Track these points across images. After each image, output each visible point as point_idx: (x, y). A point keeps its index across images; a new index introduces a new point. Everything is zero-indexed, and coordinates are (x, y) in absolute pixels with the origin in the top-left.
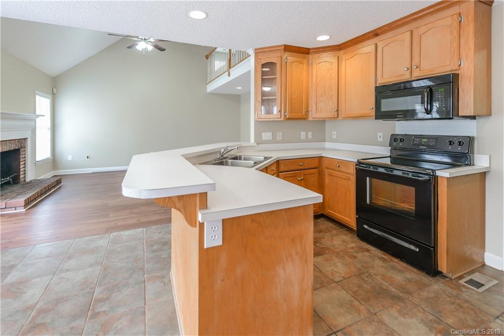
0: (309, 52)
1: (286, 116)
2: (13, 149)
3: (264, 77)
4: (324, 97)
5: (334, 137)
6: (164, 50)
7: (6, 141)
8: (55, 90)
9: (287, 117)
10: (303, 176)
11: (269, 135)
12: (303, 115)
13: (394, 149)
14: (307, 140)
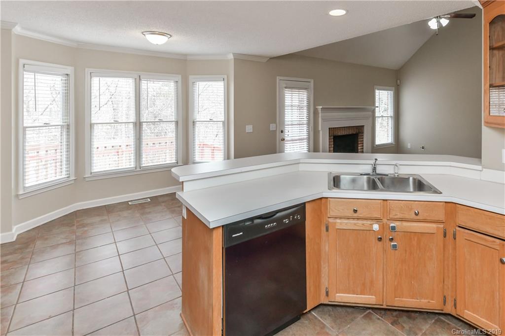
7: (345, 128)
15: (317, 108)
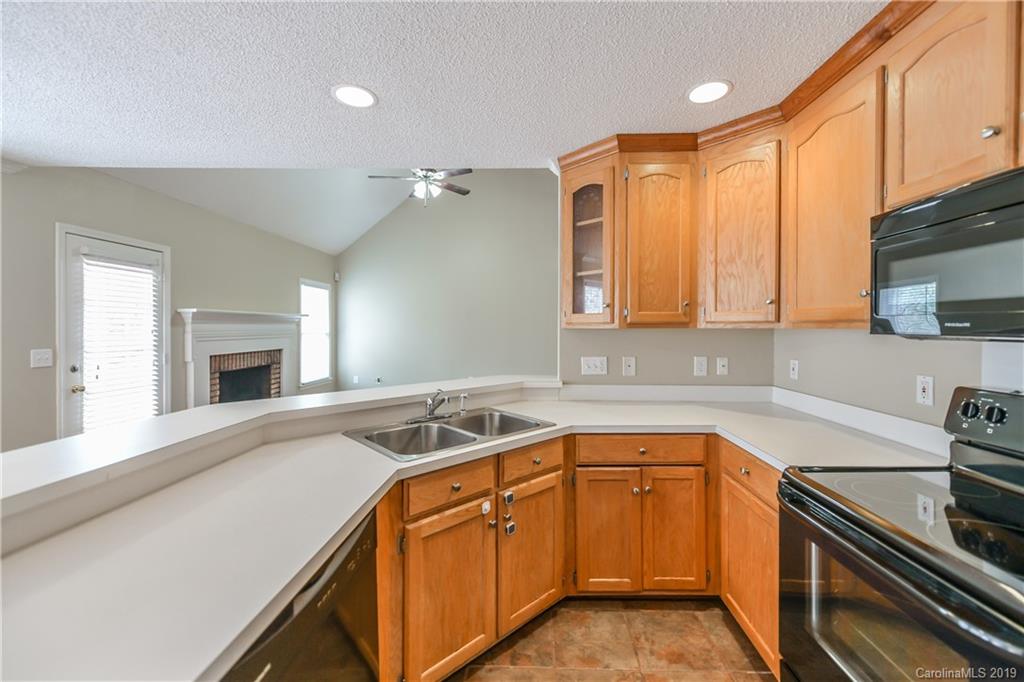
0: (697, 145)
1: (626, 317)
2: (256, 365)
3: (579, 224)
4: (739, 262)
5: (794, 376)
6: (468, 192)
7: (244, 354)
8: (337, 275)
9: (629, 320)
10: (650, 482)
11: (598, 364)
12: (679, 315)
13: (963, 443)
14: (711, 380)
15: (179, 313)
